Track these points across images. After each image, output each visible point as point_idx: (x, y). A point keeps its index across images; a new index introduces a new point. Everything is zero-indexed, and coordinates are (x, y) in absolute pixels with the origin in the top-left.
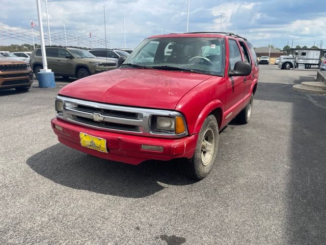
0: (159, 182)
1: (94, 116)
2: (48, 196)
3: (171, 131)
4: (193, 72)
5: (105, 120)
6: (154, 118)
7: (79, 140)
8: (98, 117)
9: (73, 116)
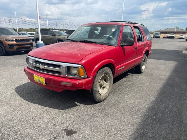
1: (40, 66)
2: (18, 106)
3: (77, 75)
4: (99, 44)
5: (45, 68)
6: (69, 68)
7: (33, 78)
8: (42, 67)
9: (33, 66)
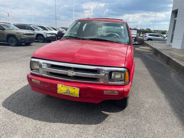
0: (103, 112)
1: (69, 72)
5: (77, 75)
8: (71, 73)
